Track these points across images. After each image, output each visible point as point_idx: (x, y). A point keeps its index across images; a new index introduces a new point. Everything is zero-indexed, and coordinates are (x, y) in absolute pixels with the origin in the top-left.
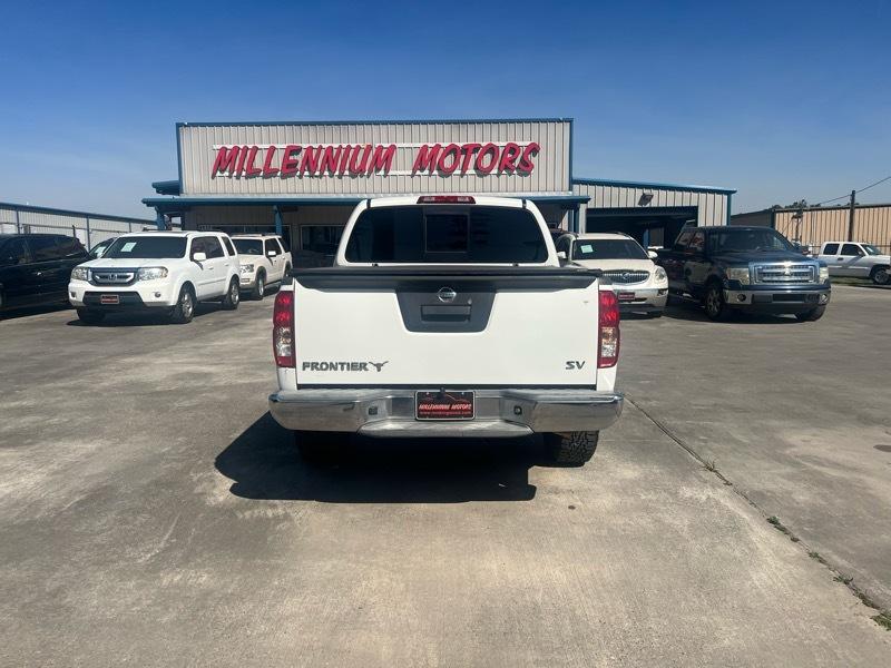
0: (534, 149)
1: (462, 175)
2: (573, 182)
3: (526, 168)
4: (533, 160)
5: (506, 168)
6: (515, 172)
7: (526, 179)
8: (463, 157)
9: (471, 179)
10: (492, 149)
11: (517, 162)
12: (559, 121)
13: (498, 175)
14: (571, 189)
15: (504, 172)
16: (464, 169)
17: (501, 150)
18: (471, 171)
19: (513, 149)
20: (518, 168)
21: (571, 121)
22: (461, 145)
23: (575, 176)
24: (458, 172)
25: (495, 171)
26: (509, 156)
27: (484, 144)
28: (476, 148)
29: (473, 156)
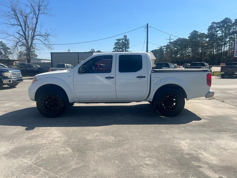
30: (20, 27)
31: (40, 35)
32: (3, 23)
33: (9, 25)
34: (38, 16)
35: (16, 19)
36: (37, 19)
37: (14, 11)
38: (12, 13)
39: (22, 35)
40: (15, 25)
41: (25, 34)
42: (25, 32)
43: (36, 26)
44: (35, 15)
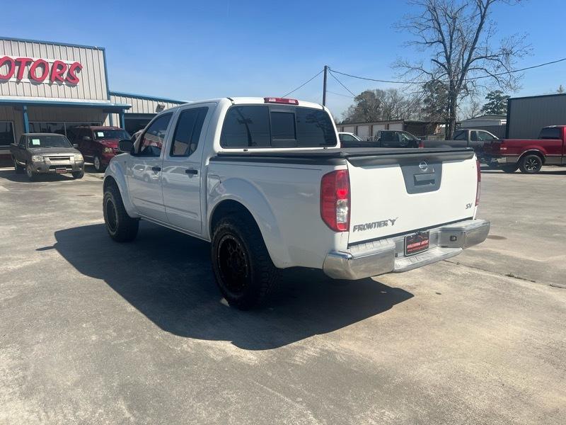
0: (78, 67)
1: (18, 82)
2: (110, 94)
3: (72, 81)
4: (78, 75)
5: (56, 79)
6: (64, 83)
7: (74, 89)
8: (17, 68)
9: (27, 86)
10: (42, 64)
11: (65, 76)
12: (95, 49)
13: (50, 85)
14: (109, 99)
15: (55, 82)
16: (19, 77)
17: (50, 65)
18: (25, 79)
19: (61, 66)
20: (66, 80)
21: (103, 50)
22: (14, 58)
23: (111, 90)
24: (13, 79)
25: (47, 81)
26: (58, 70)
27: (35, 59)
28: (28, 62)
29: (26, 67)
30: (442, 45)
31: (486, 57)
32: (410, 43)
33: (422, 45)
34: (486, 9)
35: (434, 28)
36: (483, 17)
37: (433, 9)
38: (429, 16)
39: (441, 64)
40: (432, 43)
41: (448, 58)
42: (450, 55)
43: (477, 37)
44: (480, 7)
